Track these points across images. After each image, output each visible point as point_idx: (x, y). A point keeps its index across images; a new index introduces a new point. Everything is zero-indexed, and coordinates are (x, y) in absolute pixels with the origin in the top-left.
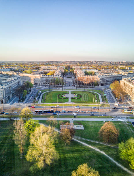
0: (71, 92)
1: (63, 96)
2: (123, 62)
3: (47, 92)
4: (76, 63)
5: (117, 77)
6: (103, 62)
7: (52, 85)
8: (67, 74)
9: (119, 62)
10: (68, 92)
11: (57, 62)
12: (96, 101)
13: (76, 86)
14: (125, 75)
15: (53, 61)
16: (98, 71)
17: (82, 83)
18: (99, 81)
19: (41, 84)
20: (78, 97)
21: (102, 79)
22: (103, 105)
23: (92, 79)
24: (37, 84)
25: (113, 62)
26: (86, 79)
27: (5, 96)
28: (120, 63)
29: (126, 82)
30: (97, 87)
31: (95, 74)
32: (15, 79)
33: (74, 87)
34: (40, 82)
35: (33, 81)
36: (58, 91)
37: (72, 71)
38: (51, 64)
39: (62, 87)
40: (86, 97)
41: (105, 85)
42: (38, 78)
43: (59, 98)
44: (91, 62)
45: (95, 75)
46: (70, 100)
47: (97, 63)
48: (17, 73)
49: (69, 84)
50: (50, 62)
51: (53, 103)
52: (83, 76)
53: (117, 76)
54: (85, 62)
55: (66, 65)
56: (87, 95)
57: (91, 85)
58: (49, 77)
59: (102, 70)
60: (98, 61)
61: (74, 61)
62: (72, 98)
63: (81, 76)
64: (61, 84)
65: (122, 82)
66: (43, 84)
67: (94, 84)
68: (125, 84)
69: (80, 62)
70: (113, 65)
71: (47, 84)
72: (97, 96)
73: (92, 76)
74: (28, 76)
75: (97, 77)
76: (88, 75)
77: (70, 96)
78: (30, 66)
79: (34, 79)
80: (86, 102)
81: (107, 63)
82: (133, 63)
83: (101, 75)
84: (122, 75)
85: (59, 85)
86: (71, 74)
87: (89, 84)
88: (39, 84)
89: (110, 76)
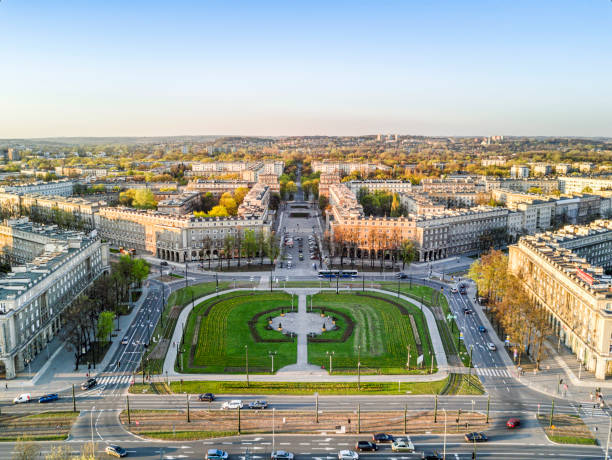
0: (309, 298)
1: (274, 324)
2: (494, 138)
3: (205, 303)
4: (326, 146)
5: (492, 218)
6: (421, 138)
7: (229, 258)
8: (291, 198)
9: (480, 140)
10: (296, 297)
11: (257, 140)
13: (327, 261)
15: (239, 138)
16: (409, 185)
17: (352, 250)
18: (421, 242)
19: (186, 254)
20: (337, 328)
21: (434, 234)
23: (390, 234)
24: (167, 255)
25: (458, 139)
26: (368, 231)
28: (483, 143)
29: (537, 258)
30: (415, 269)
31: (403, 212)
33: (321, 266)
34: (181, 246)
35: (154, 243)
36: (252, 294)
37: (310, 186)
38: (233, 149)
39: (271, 267)
40: (374, 329)
41: (445, 257)
42: (175, 230)
43: (258, 339)
44: (379, 139)
45: (406, 216)
46: (302, 349)
47: (398, 142)
48: (96, 204)
49: (301, 252)
50: (231, 139)
51: (226, 371)
52: (356, 222)
53: (489, 215)
54: (356, 139)
55: (288, 156)
56: (375, 315)
57: (387, 257)
58: (216, 227)
59: (427, 183)
60: (403, 138)
61: (318, 138)
62: (313, 339)
63: (346, 218)
64: (264, 255)
65: (517, 257)
66: (194, 254)
67: (399, 255)
68: (531, 264)
69: (338, 141)
70: (458, 150)
71: (208, 253)
72: (419, 320)
73: (392, 222)
74: (133, 219)
75: (413, 224)
76: (375, 215)
77: (303, 324)
78: (156, 163)
79: (158, 236)
80: (376, 364)
81: (435, 144)
82: (527, 142)
83: (429, 215)
84: (510, 212)
85: (257, 255)
86: (307, 198)
87: (380, 252)
88: (177, 254)
89: (464, 218)
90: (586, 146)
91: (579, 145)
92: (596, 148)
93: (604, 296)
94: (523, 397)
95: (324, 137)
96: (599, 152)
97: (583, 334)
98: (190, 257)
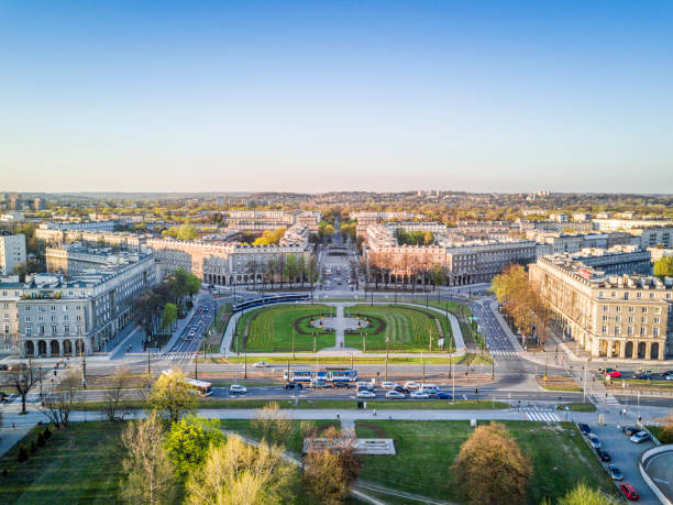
0: (346, 308)
1: (316, 323)
2: (539, 194)
4: (364, 201)
5: (519, 249)
6: (463, 193)
7: (272, 282)
8: (330, 241)
9: (525, 196)
10: (335, 308)
11: (293, 195)
12: (441, 342)
13: (362, 284)
14: (546, 244)
16: (445, 227)
17: (387, 275)
18: (451, 267)
19: (231, 278)
20: (371, 326)
21: (468, 260)
22: (467, 358)
23: (421, 260)
24: (214, 280)
25: (502, 195)
26: (400, 258)
27: (91, 327)
28: (528, 199)
29: (552, 270)
30: (444, 290)
31: (433, 242)
32: (131, 262)
33: (357, 288)
34: (227, 270)
35: (201, 270)
36: (295, 306)
37: (347, 229)
38: (269, 202)
39: (311, 289)
40: (404, 328)
41: (474, 283)
42: (221, 255)
43: (301, 332)
44: (419, 195)
45: (436, 244)
46: (340, 338)
47: (440, 197)
48: (142, 236)
50: (267, 194)
51: (275, 351)
52: (390, 249)
53: (517, 246)
54: (396, 195)
55: (325, 209)
56: (405, 319)
57: (420, 282)
58: (260, 252)
59: (462, 225)
60: (445, 193)
61: (356, 193)
62: (348, 333)
63: (381, 246)
64: (305, 280)
65: (537, 271)
66: (239, 278)
67: (430, 279)
68: (547, 276)
69: (377, 197)
70: (501, 205)
71: (253, 277)
72: (445, 324)
73: (423, 249)
74: (180, 248)
75: (444, 251)
76: (408, 244)
77: (340, 324)
78: (191, 211)
79: (205, 261)
80: (403, 347)
81: (478, 199)
82: (574, 198)
83: (458, 244)
84: (538, 244)
85: (298, 281)
86: (345, 242)
87: (413, 277)
88: (224, 278)
89: (493, 248)
90: (636, 201)
91: (629, 200)
92: (647, 203)
93: (597, 286)
94: (526, 366)
95: (364, 193)
96: (649, 205)
97: (583, 322)
98: (235, 281)
